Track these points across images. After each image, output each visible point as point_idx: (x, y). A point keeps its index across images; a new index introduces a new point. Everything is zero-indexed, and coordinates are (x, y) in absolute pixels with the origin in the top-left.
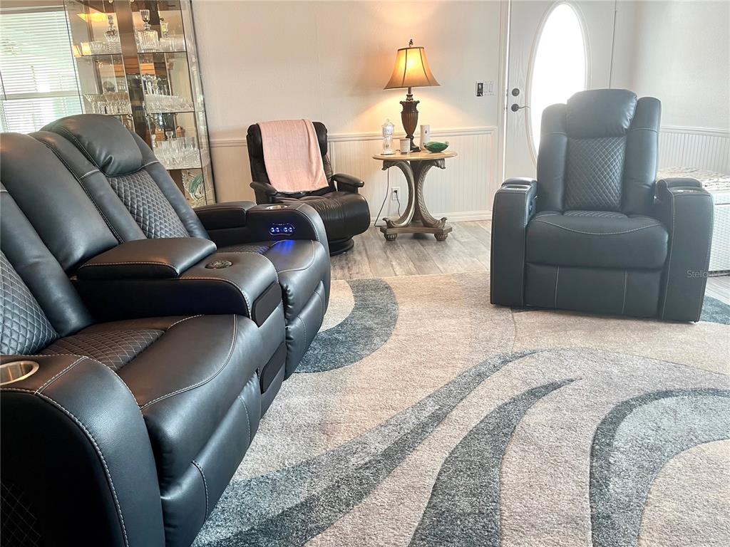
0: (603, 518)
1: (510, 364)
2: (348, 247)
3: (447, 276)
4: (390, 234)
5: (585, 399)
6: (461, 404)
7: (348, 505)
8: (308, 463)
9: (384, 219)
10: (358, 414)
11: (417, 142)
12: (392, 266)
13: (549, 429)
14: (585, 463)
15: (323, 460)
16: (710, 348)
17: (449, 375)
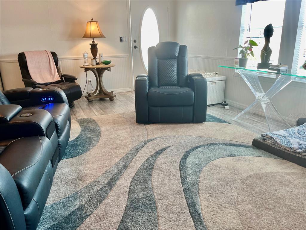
0: (187, 189)
1: (147, 144)
2: (73, 106)
3: (118, 114)
4: (90, 99)
5: (175, 152)
6: (133, 161)
7: (97, 205)
8: (76, 193)
9: (87, 93)
10: (93, 171)
11: (98, 61)
12: (94, 112)
13: (165, 164)
14: (178, 173)
15: (83, 191)
16: (210, 130)
17: (127, 151)
